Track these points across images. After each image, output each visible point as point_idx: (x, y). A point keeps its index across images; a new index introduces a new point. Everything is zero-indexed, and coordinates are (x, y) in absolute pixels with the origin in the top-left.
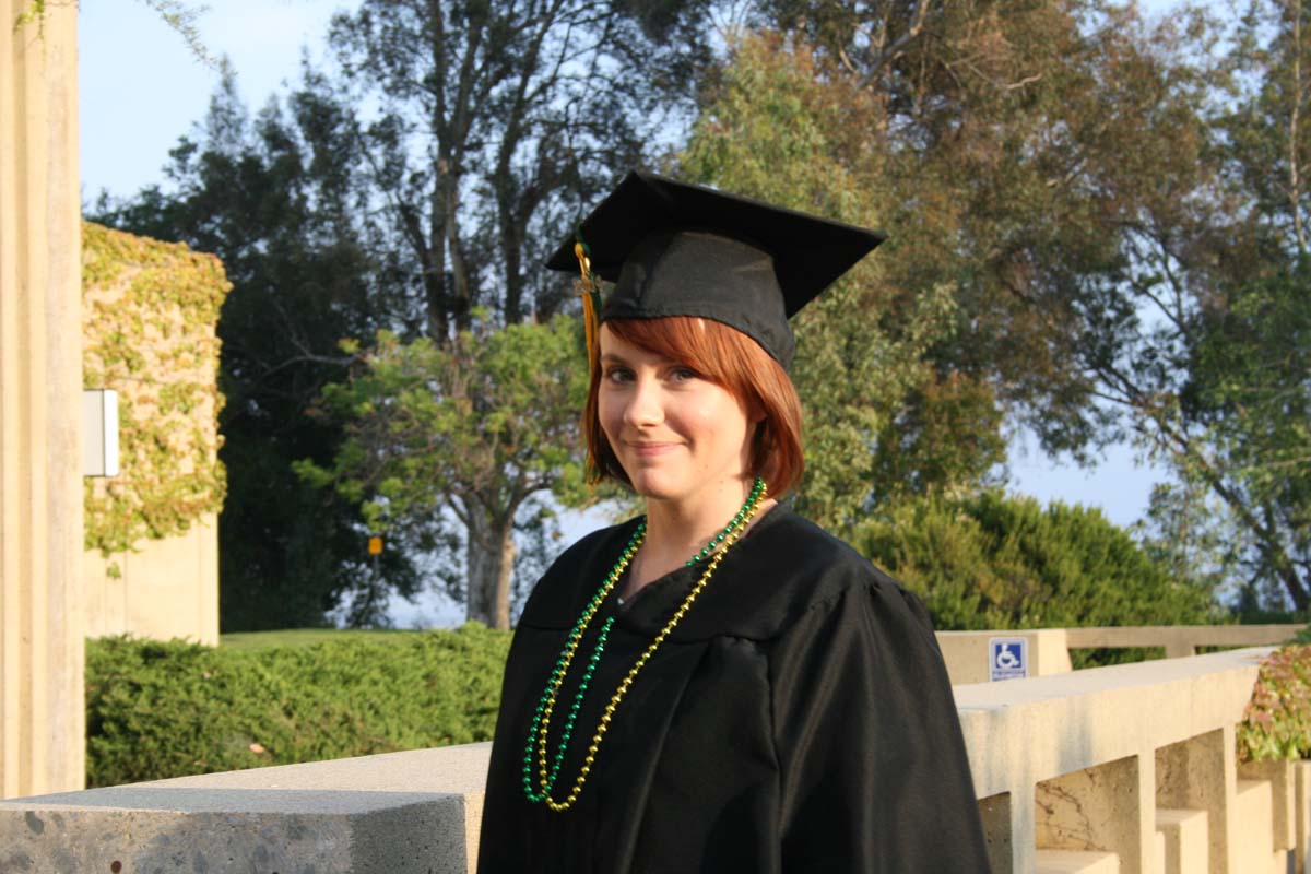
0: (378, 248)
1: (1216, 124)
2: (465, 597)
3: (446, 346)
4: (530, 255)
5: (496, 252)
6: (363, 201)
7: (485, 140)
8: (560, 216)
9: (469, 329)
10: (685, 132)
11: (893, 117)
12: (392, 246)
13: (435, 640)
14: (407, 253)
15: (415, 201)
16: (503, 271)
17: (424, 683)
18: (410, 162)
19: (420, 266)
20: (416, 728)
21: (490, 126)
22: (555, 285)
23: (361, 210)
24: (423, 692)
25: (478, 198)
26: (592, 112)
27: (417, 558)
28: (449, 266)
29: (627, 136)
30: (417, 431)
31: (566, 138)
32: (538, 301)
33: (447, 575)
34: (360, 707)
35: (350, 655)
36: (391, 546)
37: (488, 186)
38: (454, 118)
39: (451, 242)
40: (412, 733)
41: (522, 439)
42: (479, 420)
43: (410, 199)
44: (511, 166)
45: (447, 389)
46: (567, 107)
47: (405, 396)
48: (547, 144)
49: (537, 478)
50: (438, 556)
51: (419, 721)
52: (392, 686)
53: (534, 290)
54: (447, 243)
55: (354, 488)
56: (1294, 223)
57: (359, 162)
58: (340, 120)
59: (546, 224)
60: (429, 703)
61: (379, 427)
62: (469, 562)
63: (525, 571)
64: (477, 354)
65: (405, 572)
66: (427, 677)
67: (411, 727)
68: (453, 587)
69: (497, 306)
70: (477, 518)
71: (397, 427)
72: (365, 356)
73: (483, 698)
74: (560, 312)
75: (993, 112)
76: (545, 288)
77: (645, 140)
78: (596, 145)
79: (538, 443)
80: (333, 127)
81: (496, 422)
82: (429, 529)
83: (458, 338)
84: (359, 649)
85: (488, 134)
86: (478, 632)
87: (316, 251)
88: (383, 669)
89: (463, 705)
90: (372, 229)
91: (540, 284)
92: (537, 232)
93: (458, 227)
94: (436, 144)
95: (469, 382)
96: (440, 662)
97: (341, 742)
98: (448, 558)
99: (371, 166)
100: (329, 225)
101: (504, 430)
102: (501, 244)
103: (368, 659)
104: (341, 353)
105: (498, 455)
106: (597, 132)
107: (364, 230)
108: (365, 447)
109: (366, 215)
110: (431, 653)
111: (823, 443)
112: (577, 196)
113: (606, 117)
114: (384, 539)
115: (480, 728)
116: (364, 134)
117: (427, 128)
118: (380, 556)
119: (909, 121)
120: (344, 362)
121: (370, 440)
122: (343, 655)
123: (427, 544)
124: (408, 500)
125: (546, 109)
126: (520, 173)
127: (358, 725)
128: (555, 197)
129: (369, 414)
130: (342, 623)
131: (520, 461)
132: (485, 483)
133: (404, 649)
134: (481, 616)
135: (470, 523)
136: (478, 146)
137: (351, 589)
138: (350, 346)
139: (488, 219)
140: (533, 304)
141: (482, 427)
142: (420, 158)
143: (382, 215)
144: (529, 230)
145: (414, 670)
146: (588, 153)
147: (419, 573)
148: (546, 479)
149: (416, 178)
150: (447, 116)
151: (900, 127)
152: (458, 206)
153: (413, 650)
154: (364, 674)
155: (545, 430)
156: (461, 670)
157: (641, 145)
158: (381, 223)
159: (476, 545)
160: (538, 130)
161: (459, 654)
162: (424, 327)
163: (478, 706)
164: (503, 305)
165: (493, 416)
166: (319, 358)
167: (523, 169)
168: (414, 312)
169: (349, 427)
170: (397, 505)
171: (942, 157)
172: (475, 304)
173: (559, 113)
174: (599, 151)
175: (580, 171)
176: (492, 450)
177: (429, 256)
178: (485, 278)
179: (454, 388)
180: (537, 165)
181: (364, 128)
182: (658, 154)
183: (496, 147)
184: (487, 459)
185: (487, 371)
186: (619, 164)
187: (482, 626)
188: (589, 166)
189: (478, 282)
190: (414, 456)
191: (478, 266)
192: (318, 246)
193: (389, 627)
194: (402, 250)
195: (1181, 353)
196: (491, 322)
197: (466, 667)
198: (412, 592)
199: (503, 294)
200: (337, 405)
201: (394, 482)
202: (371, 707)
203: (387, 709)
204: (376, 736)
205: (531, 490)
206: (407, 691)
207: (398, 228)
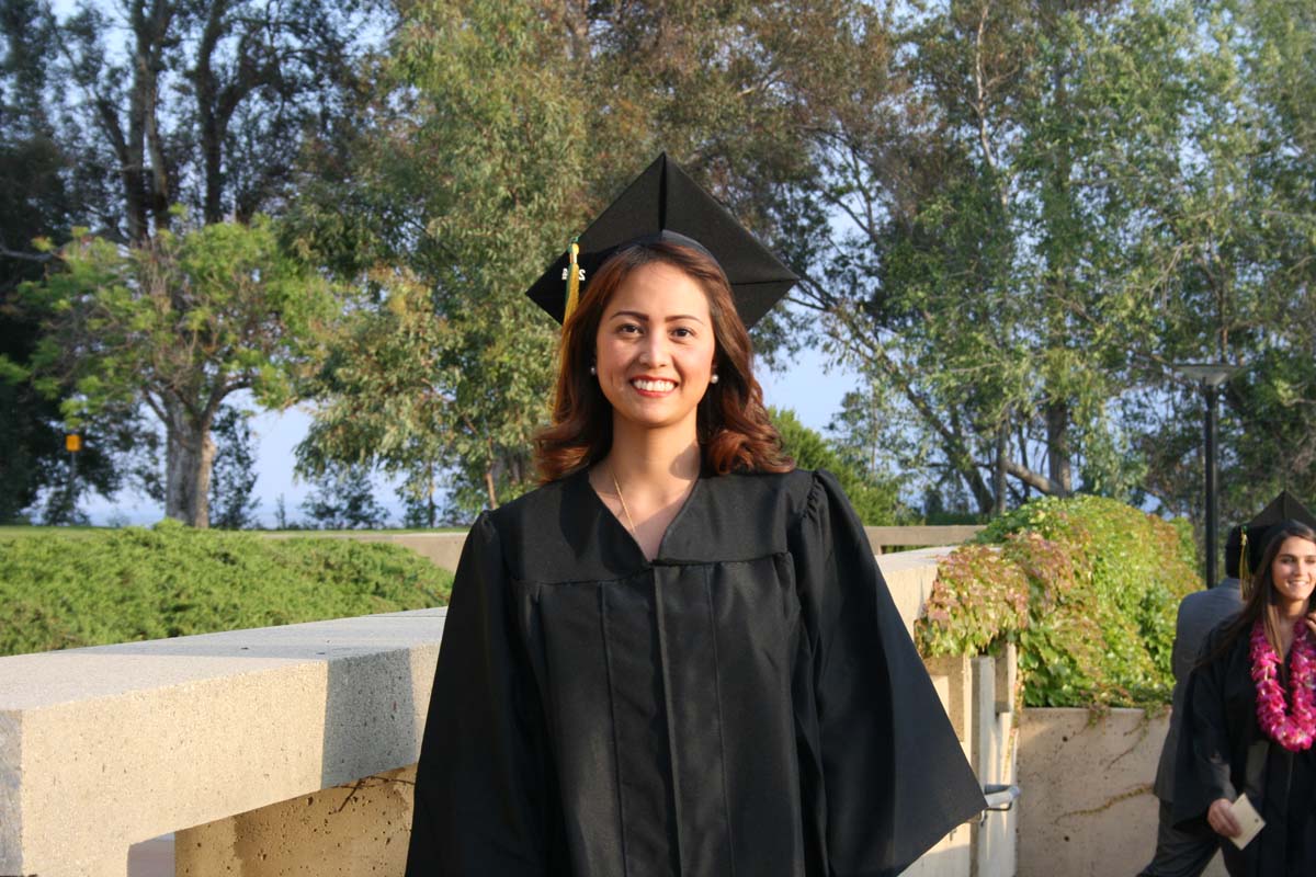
0: (75, 144)
1: (906, 39)
2: (164, 496)
3: (145, 243)
4: (229, 154)
5: (197, 150)
6: (60, 96)
7: (184, 36)
8: (261, 114)
9: (168, 227)
10: (387, 34)
11: (593, 22)
12: (90, 141)
13: (130, 538)
14: (105, 148)
15: (113, 96)
16: (203, 169)
17: (119, 580)
18: (108, 57)
19: (118, 162)
20: (110, 624)
21: (189, 22)
22: (256, 183)
23: (57, 105)
24: (117, 589)
25: (177, 94)
26: (293, 11)
27: (117, 456)
28: (148, 161)
29: (329, 35)
30: (113, 329)
31: (267, 37)
32: (238, 201)
33: (146, 472)
34: (52, 604)
35: (43, 552)
36: (89, 444)
37: (187, 82)
38: (154, 14)
39: (150, 138)
40: (106, 630)
41: (221, 339)
42: (179, 318)
43: (108, 95)
44: (212, 63)
45: (147, 285)
46: (268, 7)
47: (103, 293)
48: (248, 42)
49: (238, 376)
50: (136, 454)
51: (113, 618)
52: (84, 583)
53: (234, 188)
54: (146, 140)
55: (49, 386)
56: (980, 137)
57: (55, 57)
58: (37, 13)
59: (247, 122)
60: (123, 600)
61: (75, 325)
62: (167, 460)
63: (222, 468)
64: (177, 252)
65: (102, 471)
66: (120, 574)
67: (104, 624)
68: (152, 485)
69: (197, 204)
70: (176, 416)
71: (95, 324)
72: (60, 253)
73: (178, 596)
74: (260, 211)
75: (690, 19)
76: (246, 187)
77: (346, 41)
78: (296, 44)
79: (236, 344)
80: (29, 19)
81: (196, 319)
82: (127, 427)
83: (157, 235)
84: (52, 545)
85: (187, 30)
86: (174, 529)
87: (12, 146)
88: (77, 566)
89: (157, 603)
90: (69, 124)
91: (241, 183)
92: (237, 131)
93: (158, 123)
94: (134, 40)
95: (168, 279)
96: (135, 559)
97: (33, 639)
98: (147, 456)
99: (67, 60)
100: (25, 119)
101: (203, 328)
102: (201, 142)
103: (61, 555)
104: (36, 251)
105: (197, 353)
106: (298, 31)
107: (60, 125)
108: (62, 345)
109: (63, 110)
110: (125, 550)
111: (520, 346)
112: (278, 95)
113: (308, 15)
114: (83, 436)
115: (175, 624)
116: (60, 28)
117: (125, 23)
118: (77, 453)
119: (609, 27)
120: (41, 258)
121: (69, 338)
122: (35, 552)
123: (126, 442)
124: (105, 397)
125: (247, 6)
126: (220, 71)
127: (50, 622)
128: (256, 96)
129: (66, 311)
130: (38, 519)
131: (220, 360)
132: (186, 382)
133: (98, 547)
134: (180, 514)
135: (169, 422)
136: (175, 43)
137: (48, 485)
138: (44, 244)
139: (188, 115)
140: (234, 202)
141: (181, 325)
142: (117, 54)
143: (79, 110)
144: (228, 128)
145: (108, 567)
146: (289, 51)
147: (117, 470)
148: (245, 377)
149: (115, 75)
150: (146, 12)
151: (599, 33)
152: (158, 102)
153: (108, 548)
154: (57, 571)
155: (246, 329)
156: (156, 567)
157: (342, 46)
158: (79, 118)
159: (175, 443)
160: (239, 27)
161: (153, 551)
162: (123, 223)
163: (173, 603)
164: (203, 203)
165: (191, 314)
166: (14, 254)
167: (224, 67)
168: (112, 208)
169: (47, 324)
170: (96, 402)
171: (641, 62)
172: (174, 202)
173: (260, 10)
174: (302, 51)
175: (282, 70)
176: (191, 349)
177: (128, 153)
178: (184, 176)
179: (152, 286)
180: (238, 64)
181: (61, 22)
182: (360, 54)
183: (196, 44)
184: (186, 357)
185: (186, 269)
186: (320, 63)
187: (179, 523)
188: (289, 66)
189: (178, 179)
190: (112, 354)
191: (178, 164)
192: (14, 140)
193: (85, 523)
194: (100, 145)
195: (871, 261)
196: (190, 220)
197: (161, 564)
198: (111, 489)
199: (203, 193)
200: (34, 302)
201: (93, 380)
202: (64, 604)
203: (80, 606)
204: (70, 633)
205: (230, 389)
206: (103, 588)
207: (97, 124)
